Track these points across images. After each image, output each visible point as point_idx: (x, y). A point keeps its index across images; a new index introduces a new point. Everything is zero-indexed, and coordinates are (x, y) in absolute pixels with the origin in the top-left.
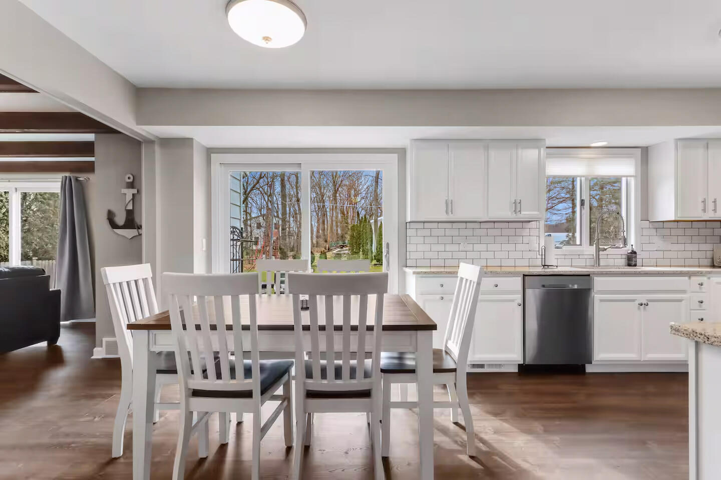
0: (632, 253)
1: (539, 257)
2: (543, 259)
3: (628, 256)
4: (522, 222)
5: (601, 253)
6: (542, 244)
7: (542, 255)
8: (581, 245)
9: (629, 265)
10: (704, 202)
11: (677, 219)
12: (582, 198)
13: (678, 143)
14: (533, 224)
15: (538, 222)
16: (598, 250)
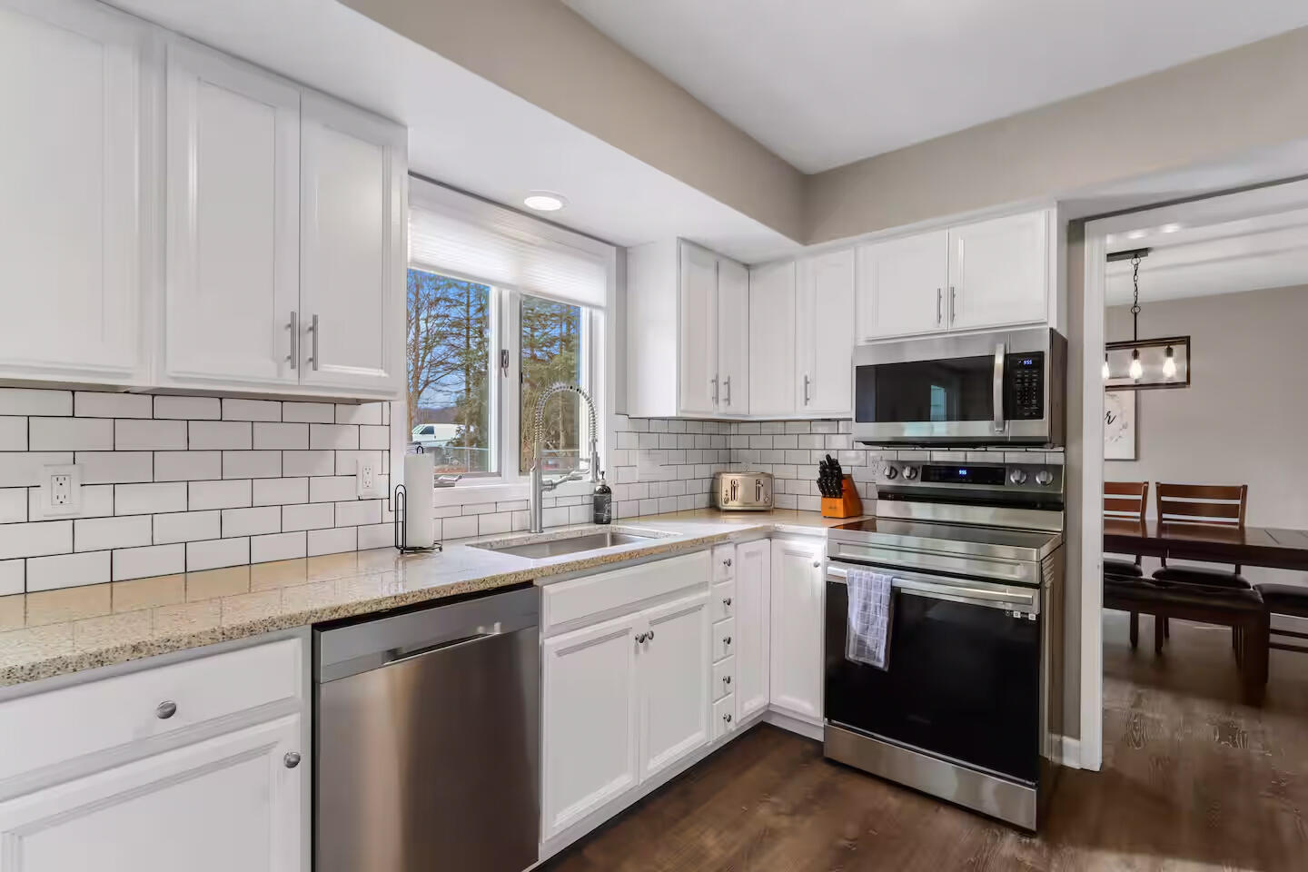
0: (604, 493)
1: (390, 517)
2: (400, 524)
3: (596, 499)
4: (335, 402)
5: (545, 494)
6: (398, 478)
7: (396, 511)
8: (499, 474)
9: (598, 521)
10: (716, 381)
11: (679, 415)
12: (503, 348)
13: (682, 247)
14: (368, 413)
15: (386, 404)
16: (540, 488)
